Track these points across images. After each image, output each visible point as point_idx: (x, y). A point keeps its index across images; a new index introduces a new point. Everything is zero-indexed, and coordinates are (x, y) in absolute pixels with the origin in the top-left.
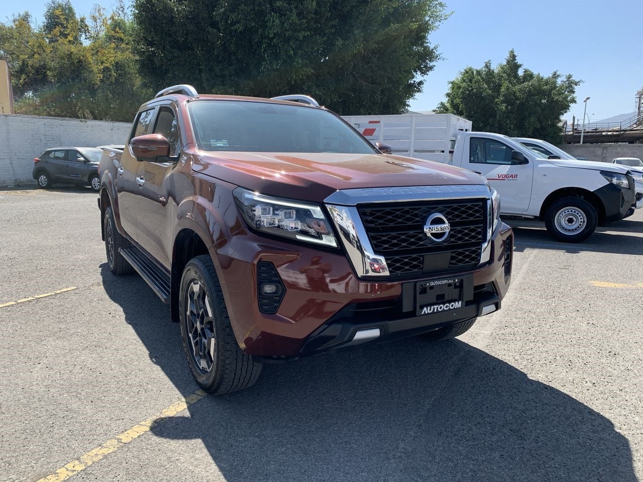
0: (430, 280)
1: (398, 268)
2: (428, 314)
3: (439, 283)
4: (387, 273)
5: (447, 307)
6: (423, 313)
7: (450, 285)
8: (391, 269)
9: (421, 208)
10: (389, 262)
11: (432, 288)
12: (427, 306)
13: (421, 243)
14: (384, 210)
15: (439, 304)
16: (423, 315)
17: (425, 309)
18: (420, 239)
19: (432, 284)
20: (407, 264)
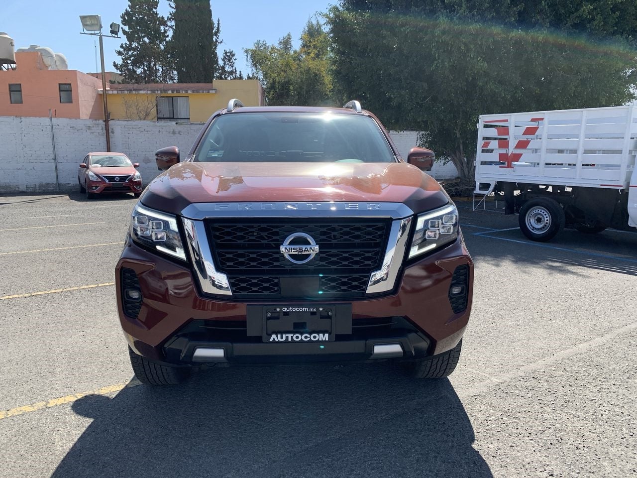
0: (282, 305)
1: (243, 289)
2: (279, 342)
3: (295, 309)
4: (230, 293)
5: (306, 337)
6: (271, 340)
7: (313, 313)
8: (234, 289)
9: (284, 226)
10: (233, 281)
11: (286, 314)
12: (276, 333)
13: (275, 264)
14: (236, 226)
15: (294, 333)
16: (271, 342)
17: (274, 336)
18: (277, 260)
19: (285, 309)
20: (255, 285)
